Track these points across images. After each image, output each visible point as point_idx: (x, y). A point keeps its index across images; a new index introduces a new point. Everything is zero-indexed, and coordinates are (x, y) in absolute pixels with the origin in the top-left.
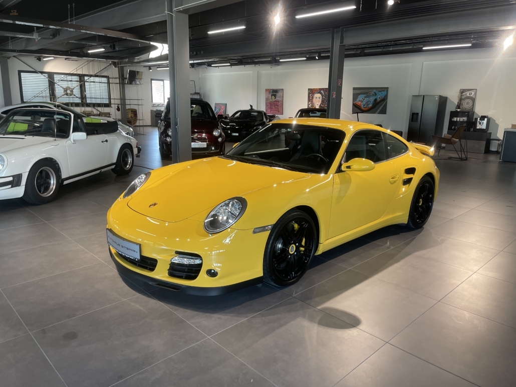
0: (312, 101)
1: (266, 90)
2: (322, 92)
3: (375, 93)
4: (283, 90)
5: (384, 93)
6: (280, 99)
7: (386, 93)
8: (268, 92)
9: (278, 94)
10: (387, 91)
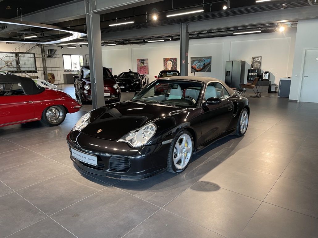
0: (166, 66)
1: (137, 60)
2: (172, 60)
4: (148, 59)
5: (209, 60)
6: (147, 65)
7: (210, 60)
8: (138, 61)
9: (145, 62)
10: (211, 59)
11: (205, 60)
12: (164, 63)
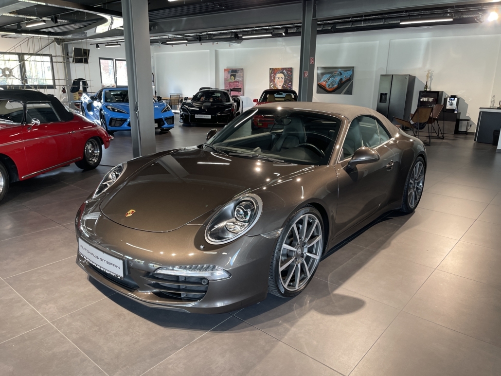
0: (274, 82)
1: (225, 70)
2: (284, 71)
3: (340, 72)
4: (242, 69)
7: (352, 73)
9: (238, 74)
10: (353, 71)
11: (342, 72)
12: (271, 77)
